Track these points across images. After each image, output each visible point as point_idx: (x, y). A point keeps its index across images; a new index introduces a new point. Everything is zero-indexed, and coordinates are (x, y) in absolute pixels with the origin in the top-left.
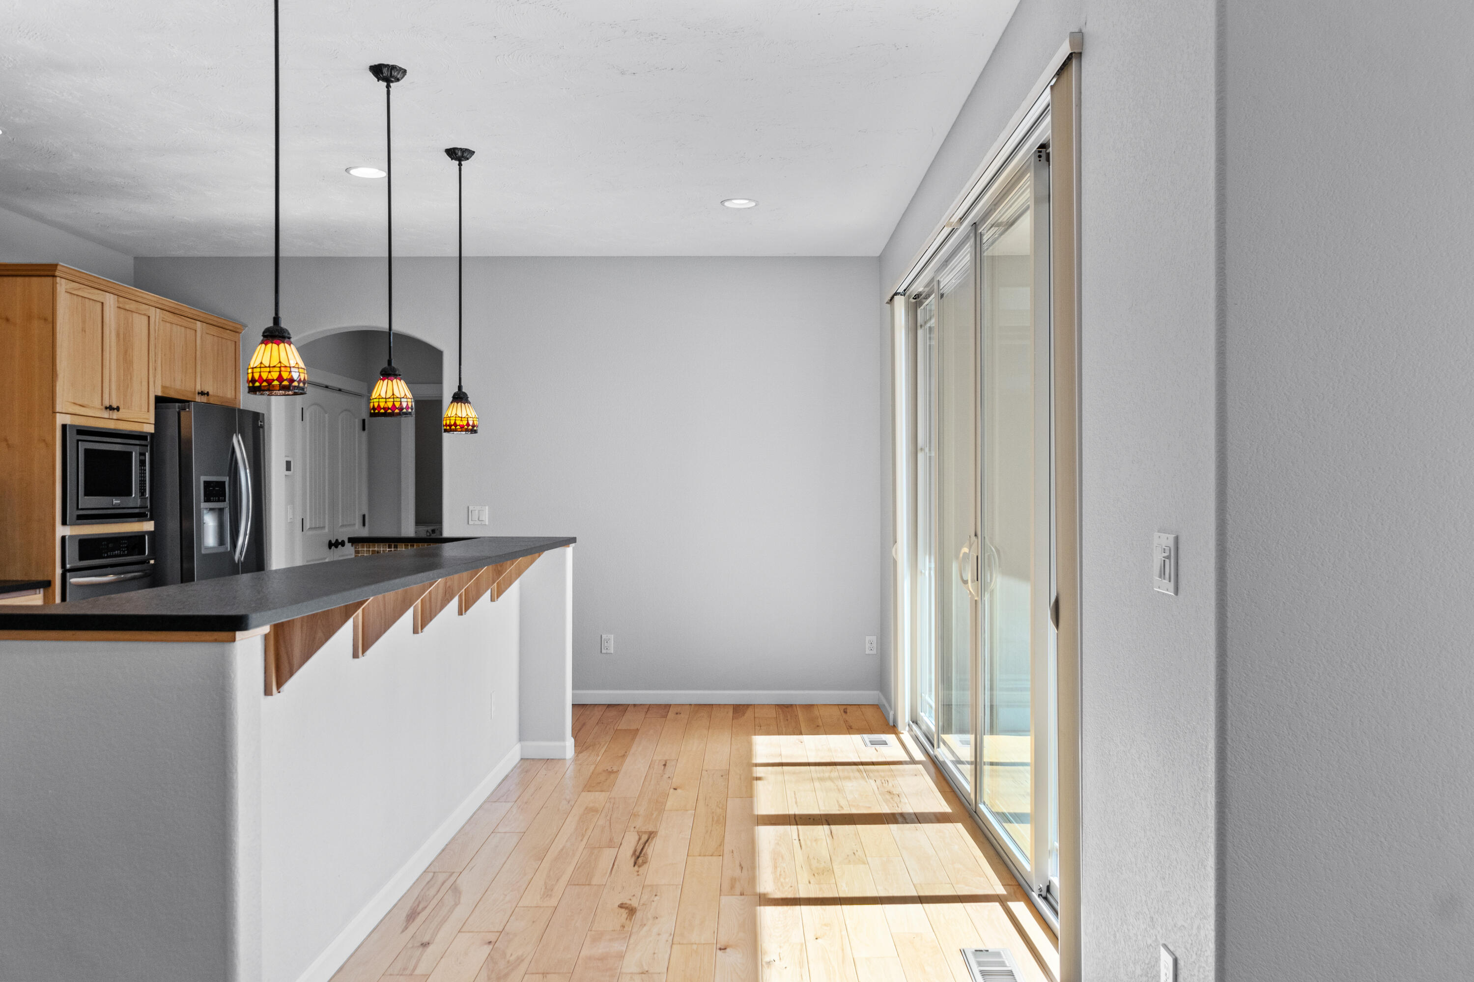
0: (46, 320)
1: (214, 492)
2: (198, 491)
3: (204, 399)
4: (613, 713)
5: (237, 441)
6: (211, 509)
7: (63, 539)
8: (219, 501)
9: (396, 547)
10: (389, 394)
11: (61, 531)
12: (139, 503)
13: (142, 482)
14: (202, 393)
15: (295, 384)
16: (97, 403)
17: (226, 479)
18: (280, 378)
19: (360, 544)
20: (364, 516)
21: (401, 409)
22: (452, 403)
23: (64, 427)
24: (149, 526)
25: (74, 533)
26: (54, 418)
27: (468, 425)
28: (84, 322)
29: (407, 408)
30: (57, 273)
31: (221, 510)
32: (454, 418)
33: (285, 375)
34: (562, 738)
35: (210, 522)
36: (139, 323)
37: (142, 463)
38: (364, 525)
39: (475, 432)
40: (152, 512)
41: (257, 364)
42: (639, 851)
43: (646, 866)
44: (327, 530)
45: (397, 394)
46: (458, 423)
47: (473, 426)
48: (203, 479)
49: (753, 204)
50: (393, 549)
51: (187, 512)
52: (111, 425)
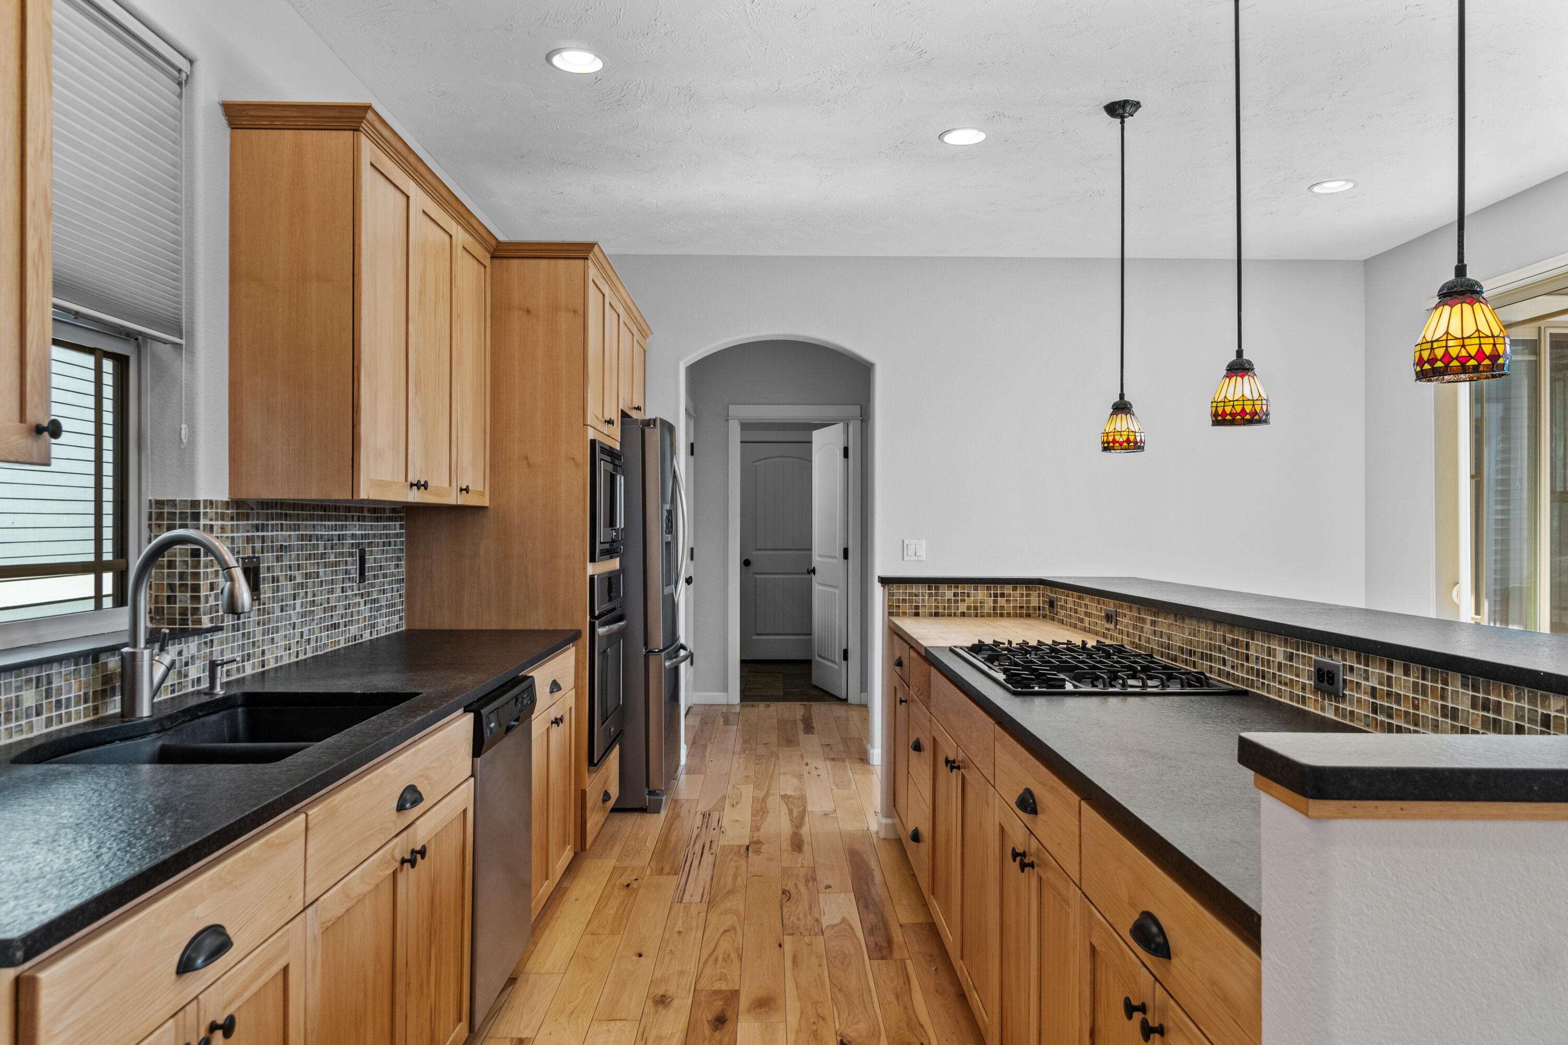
0: (575, 312)
1: (670, 522)
7: (592, 578)
8: (670, 533)
9: (937, 588)
11: (591, 569)
14: (637, 408)
16: (601, 415)
17: (672, 508)
19: (895, 585)
22: (1111, 415)
23: (590, 441)
26: (585, 432)
30: (590, 255)
31: (669, 544)
32: (1112, 434)
48: (665, 507)
49: (1351, 185)
50: (933, 591)
52: (609, 443)
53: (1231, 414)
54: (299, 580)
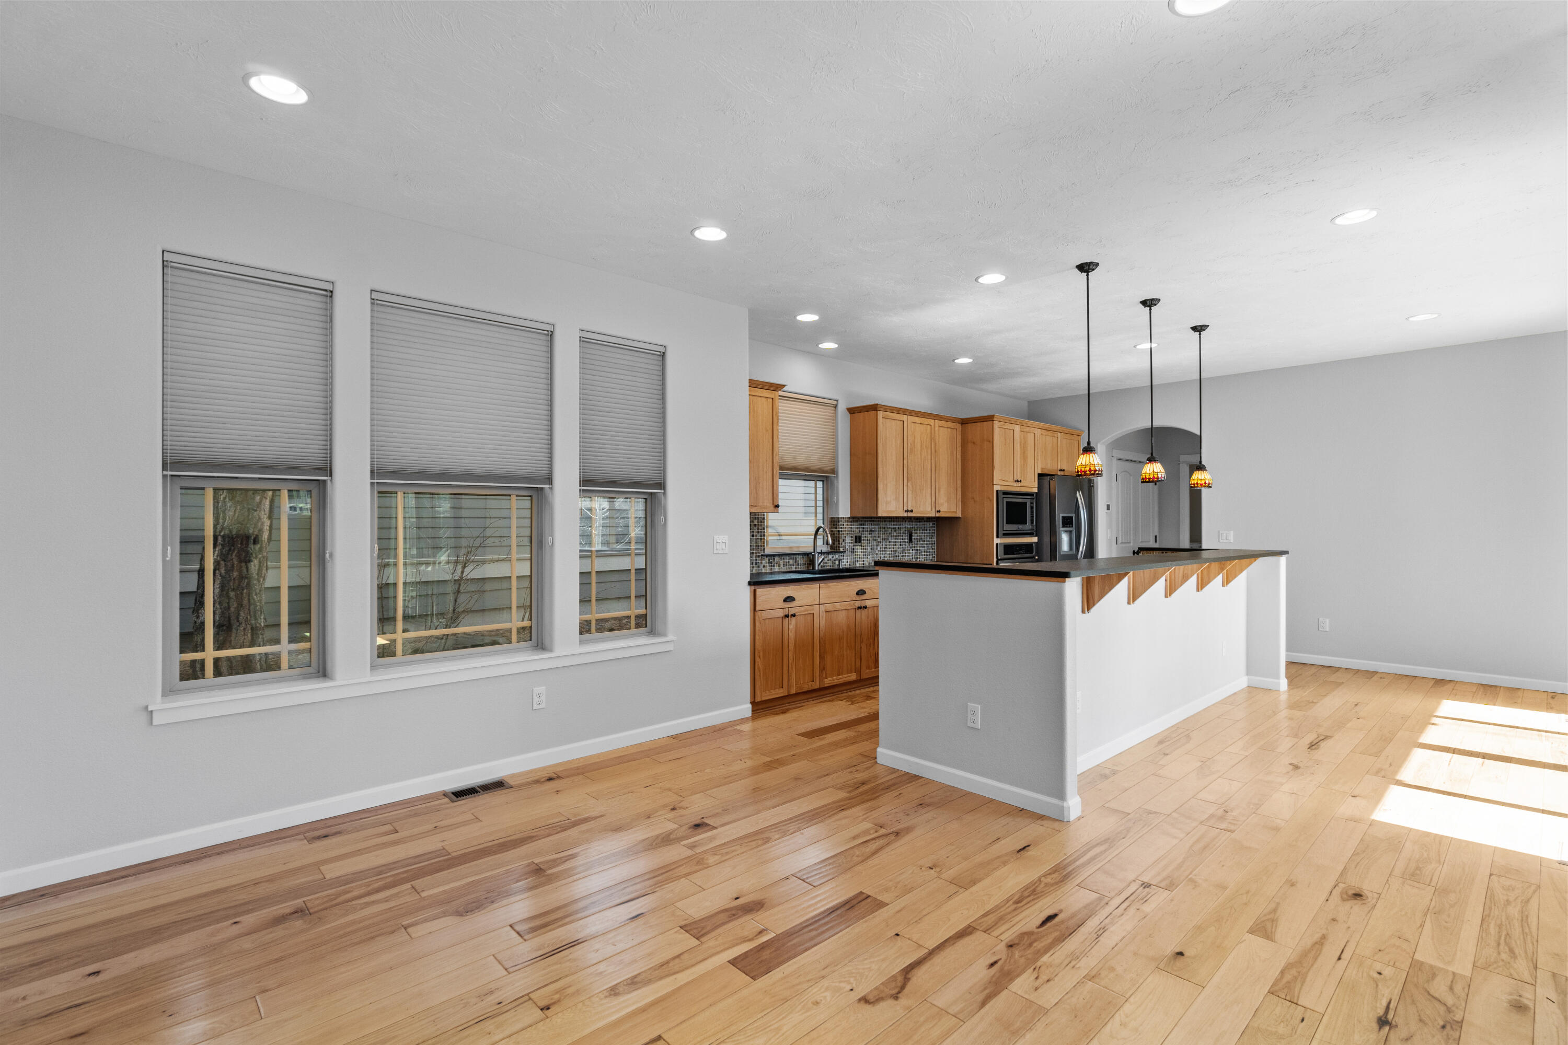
0: (989, 441)
1: (1067, 522)
2: (1059, 522)
3: (1062, 473)
4: (1326, 671)
5: (1079, 495)
6: (1066, 531)
7: (997, 545)
8: (1070, 527)
10: (1151, 471)
11: (997, 541)
12: (1030, 528)
13: (1032, 517)
14: (1061, 470)
15: (1097, 472)
16: (1011, 479)
17: (1073, 515)
18: (1090, 470)
20: (1156, 536)
21: (1158, 478)
23: (997, 491)
24: (1035, 539)
25: (1002, 542)
26: (993, 487)
27: (1205, 483)
28: (1006, 440)
29: (1161, 477)
30: (994, 419)
31: (1071, 532)
32: (1196, 480)
33: (1092, 468)
34: (1278, 677)
35: (1065, 538)
36: (1030, 437)
37: (1032, 507)
38: (1156, 542)
39: (1210, 487)
40: (1037, 532)
41: (1080, 464)
42: (1315, 743)
43: (1316, 751)
44: (1132, 544)
45: (1155, 470)
46: (1199, 482)
47: (1209, 484)
48: (1061, 515)
51: (1053, 533)
52: (1017, 489)
53: (1149, 479)
54: (879, 540)
